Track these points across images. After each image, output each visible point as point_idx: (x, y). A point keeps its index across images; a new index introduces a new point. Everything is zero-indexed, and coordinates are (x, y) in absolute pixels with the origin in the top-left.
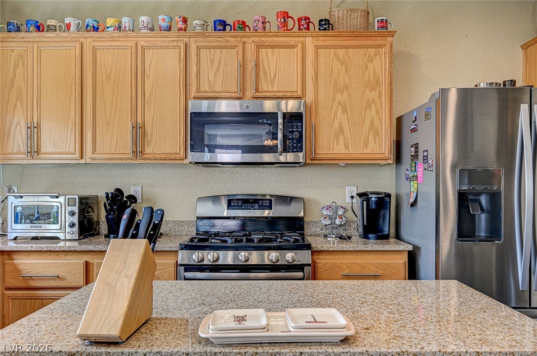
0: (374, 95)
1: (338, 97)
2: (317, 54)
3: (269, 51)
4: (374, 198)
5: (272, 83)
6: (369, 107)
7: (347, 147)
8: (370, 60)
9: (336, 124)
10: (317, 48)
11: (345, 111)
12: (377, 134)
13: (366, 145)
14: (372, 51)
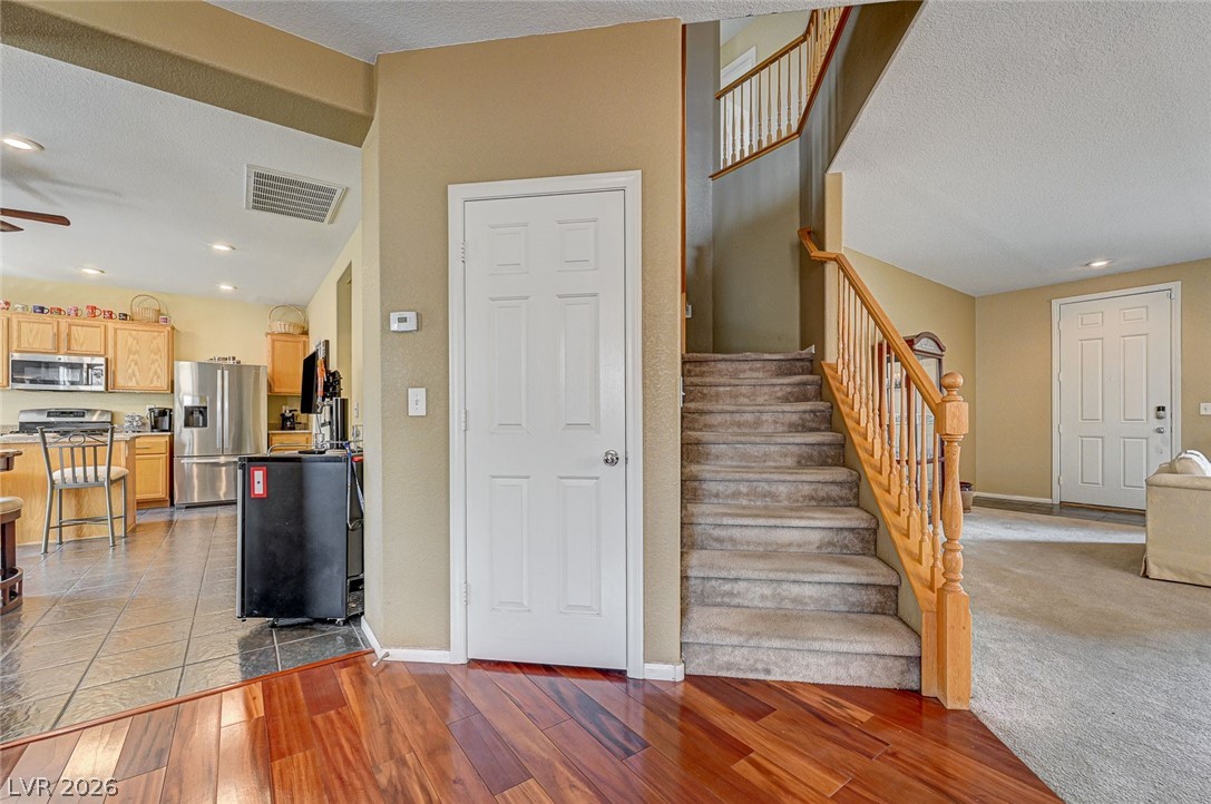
0: (157, 357)
1: (131, 357)
2: (115, 333)
3: (79, 328)
4: (156, 411)
5: (81, 346)
6: (153, 362)
7: (138, 383)
8: (154, 338)
9: (130, 371)
10: (116, 330)
11: (136, 364)
12: (159, 377)
13: (151, 382)
14: (156, 334)
